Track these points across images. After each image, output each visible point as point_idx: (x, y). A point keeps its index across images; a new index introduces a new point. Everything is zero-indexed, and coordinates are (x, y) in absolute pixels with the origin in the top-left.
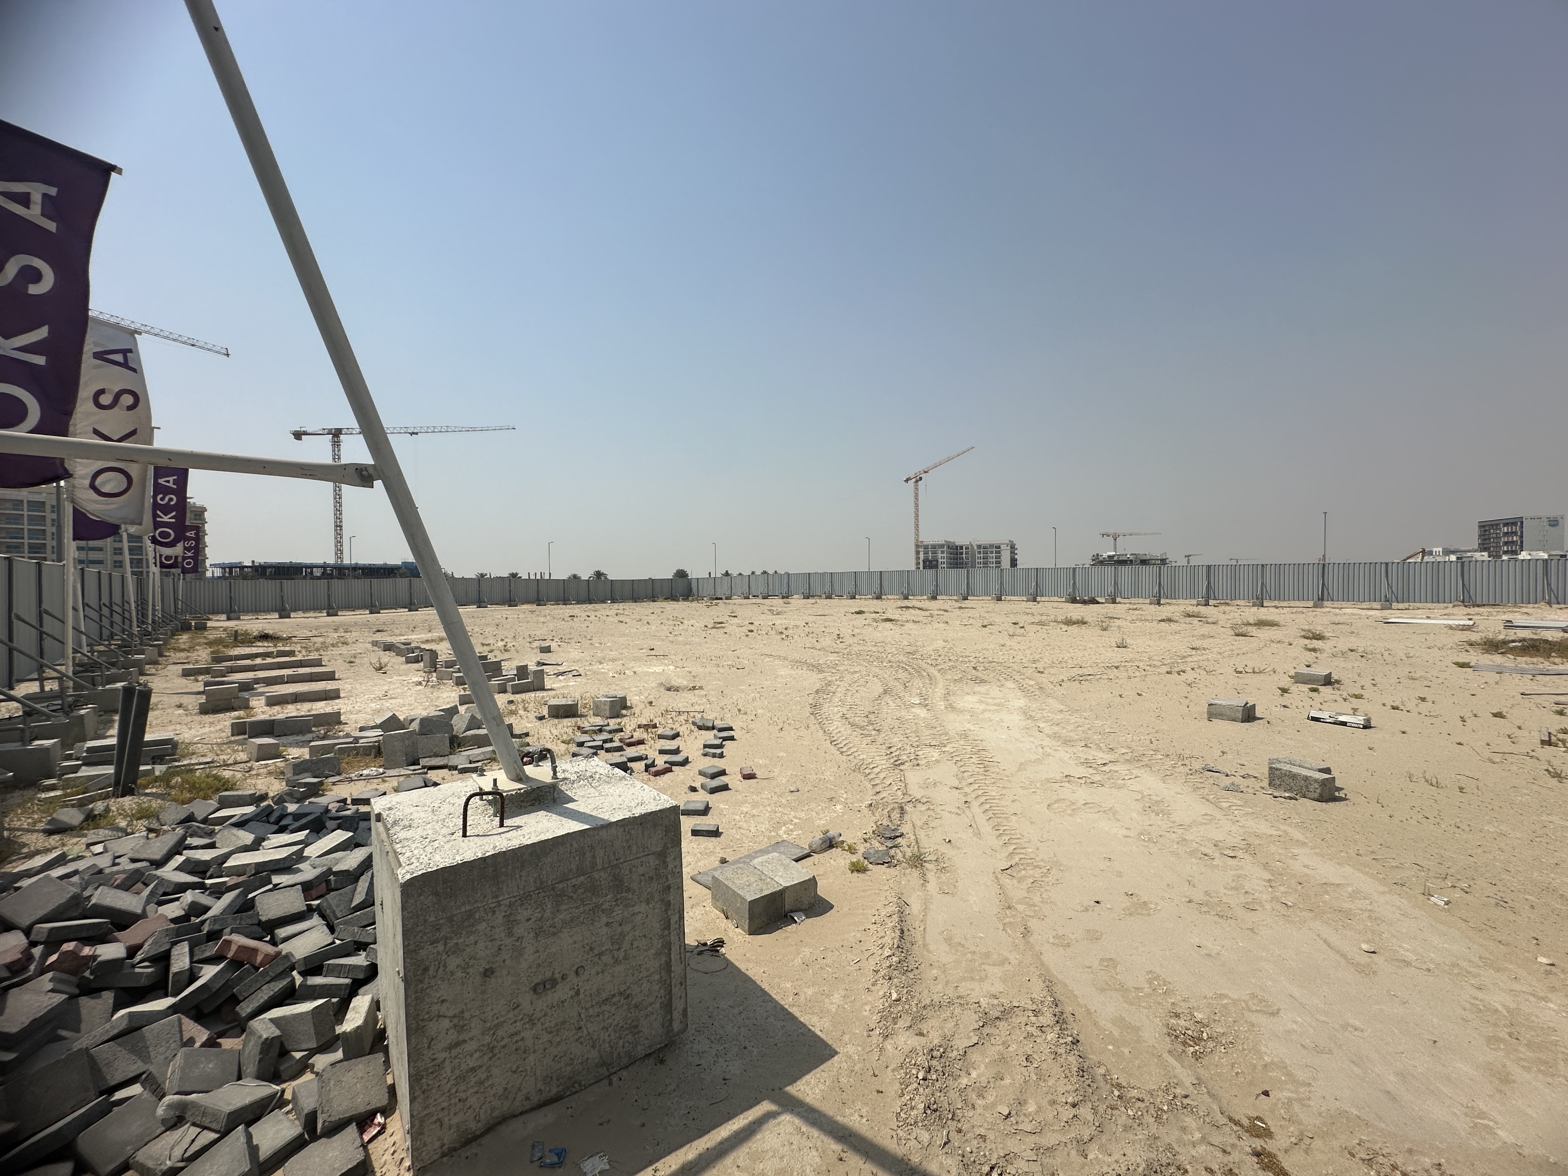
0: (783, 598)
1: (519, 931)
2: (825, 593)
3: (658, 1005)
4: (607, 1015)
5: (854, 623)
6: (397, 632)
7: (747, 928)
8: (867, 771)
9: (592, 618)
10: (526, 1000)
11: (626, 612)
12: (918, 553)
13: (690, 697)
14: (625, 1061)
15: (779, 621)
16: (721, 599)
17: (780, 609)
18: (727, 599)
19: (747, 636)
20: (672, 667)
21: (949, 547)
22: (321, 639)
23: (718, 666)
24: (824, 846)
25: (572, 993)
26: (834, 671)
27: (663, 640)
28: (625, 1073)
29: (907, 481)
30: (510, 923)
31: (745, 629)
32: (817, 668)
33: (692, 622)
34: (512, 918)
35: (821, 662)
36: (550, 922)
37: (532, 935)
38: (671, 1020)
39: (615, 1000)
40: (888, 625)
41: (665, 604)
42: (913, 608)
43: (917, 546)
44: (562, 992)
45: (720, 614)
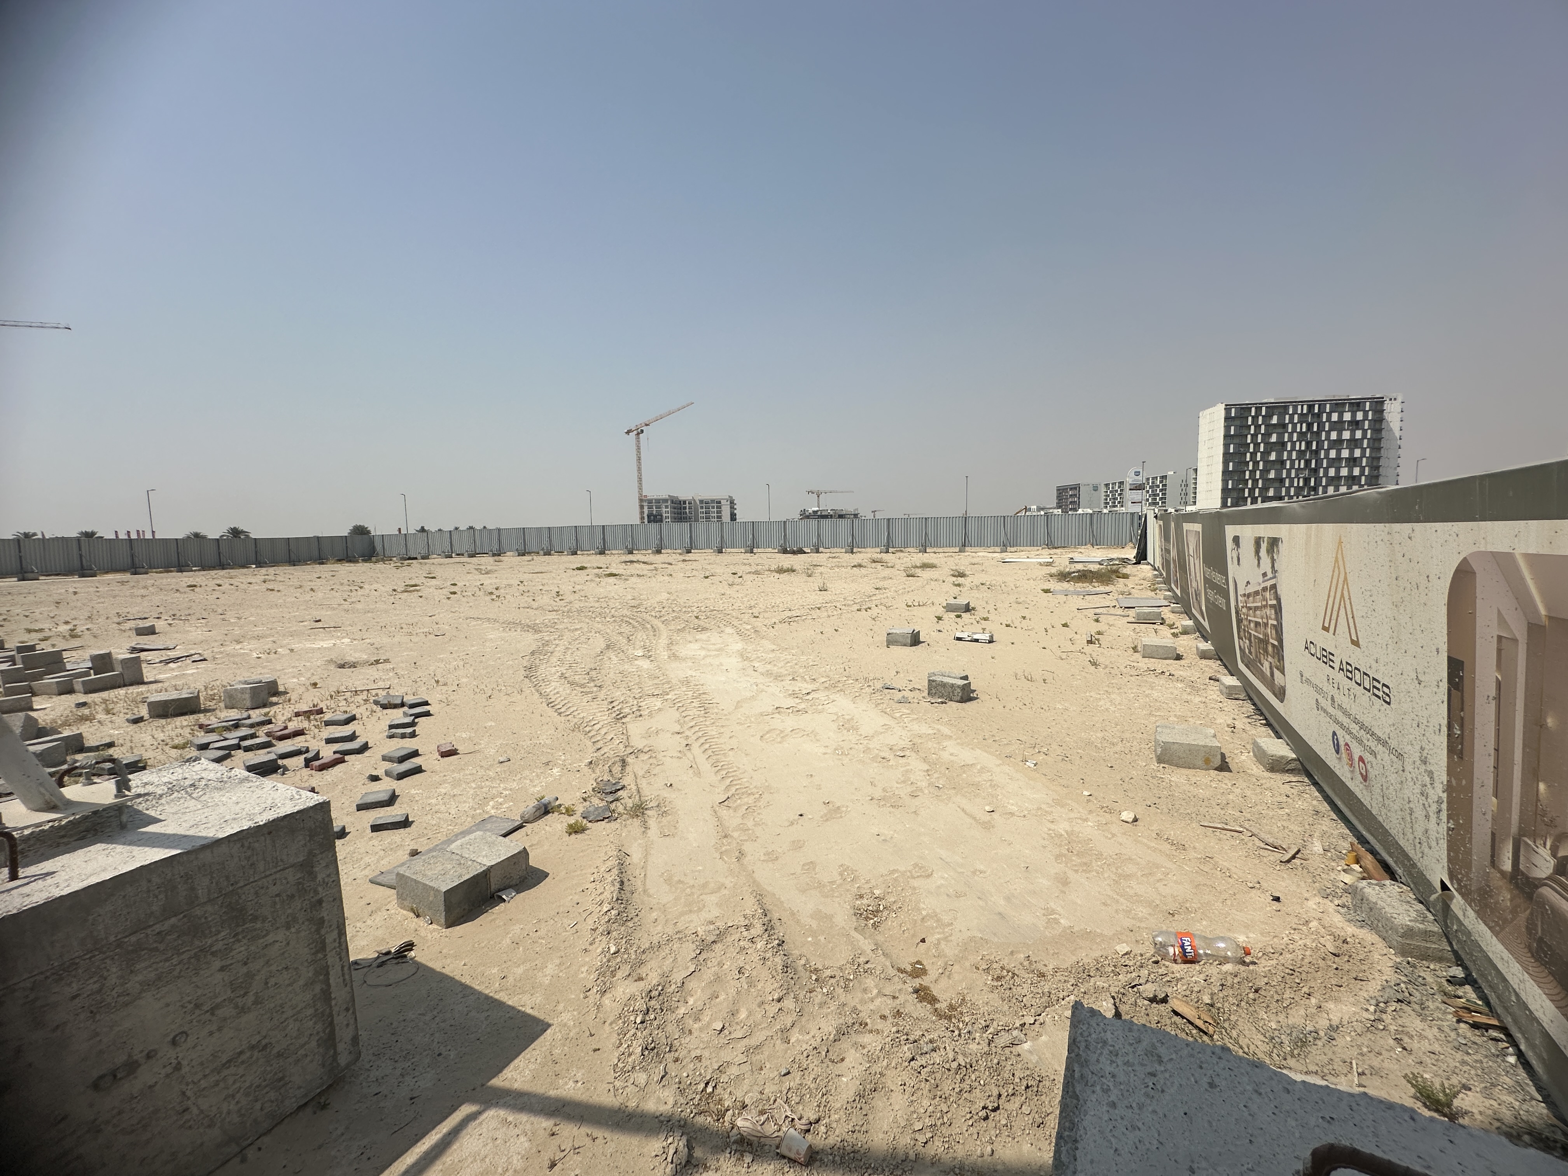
0: (494, 555)
2: (543, 549)
3: (313, 1044)
4: (231, 1079)
5: (575, 579)
7: (443, 921)
8: (587, 729)
9: (226, 586)
11: (279, 578)
12: (642, 507)
13: (372, 672)
14: (266, 1125)
15: (489, 582)
16: (416, 558)
17: (489, 568)
18: (423, 558)
19: (449, 598)
20: (346, 640)
21: (672, 502)
23: (410, 634)
24: (538, 814)
25: (168, 1070)
26: (552, 630)
27: (334, 609)
28: (266, 1140)
29: (628, 432)
31: (446, 592)
32: (534, 628)
33: (375, 586)
35: (537, 622)
36: (118, 990)
38: (335, 1055)
40: (612, 580)
41: (338, 567)
42: (638, 562)
43: (641, 500)
44: (149, 1074)
45: (413, 575)
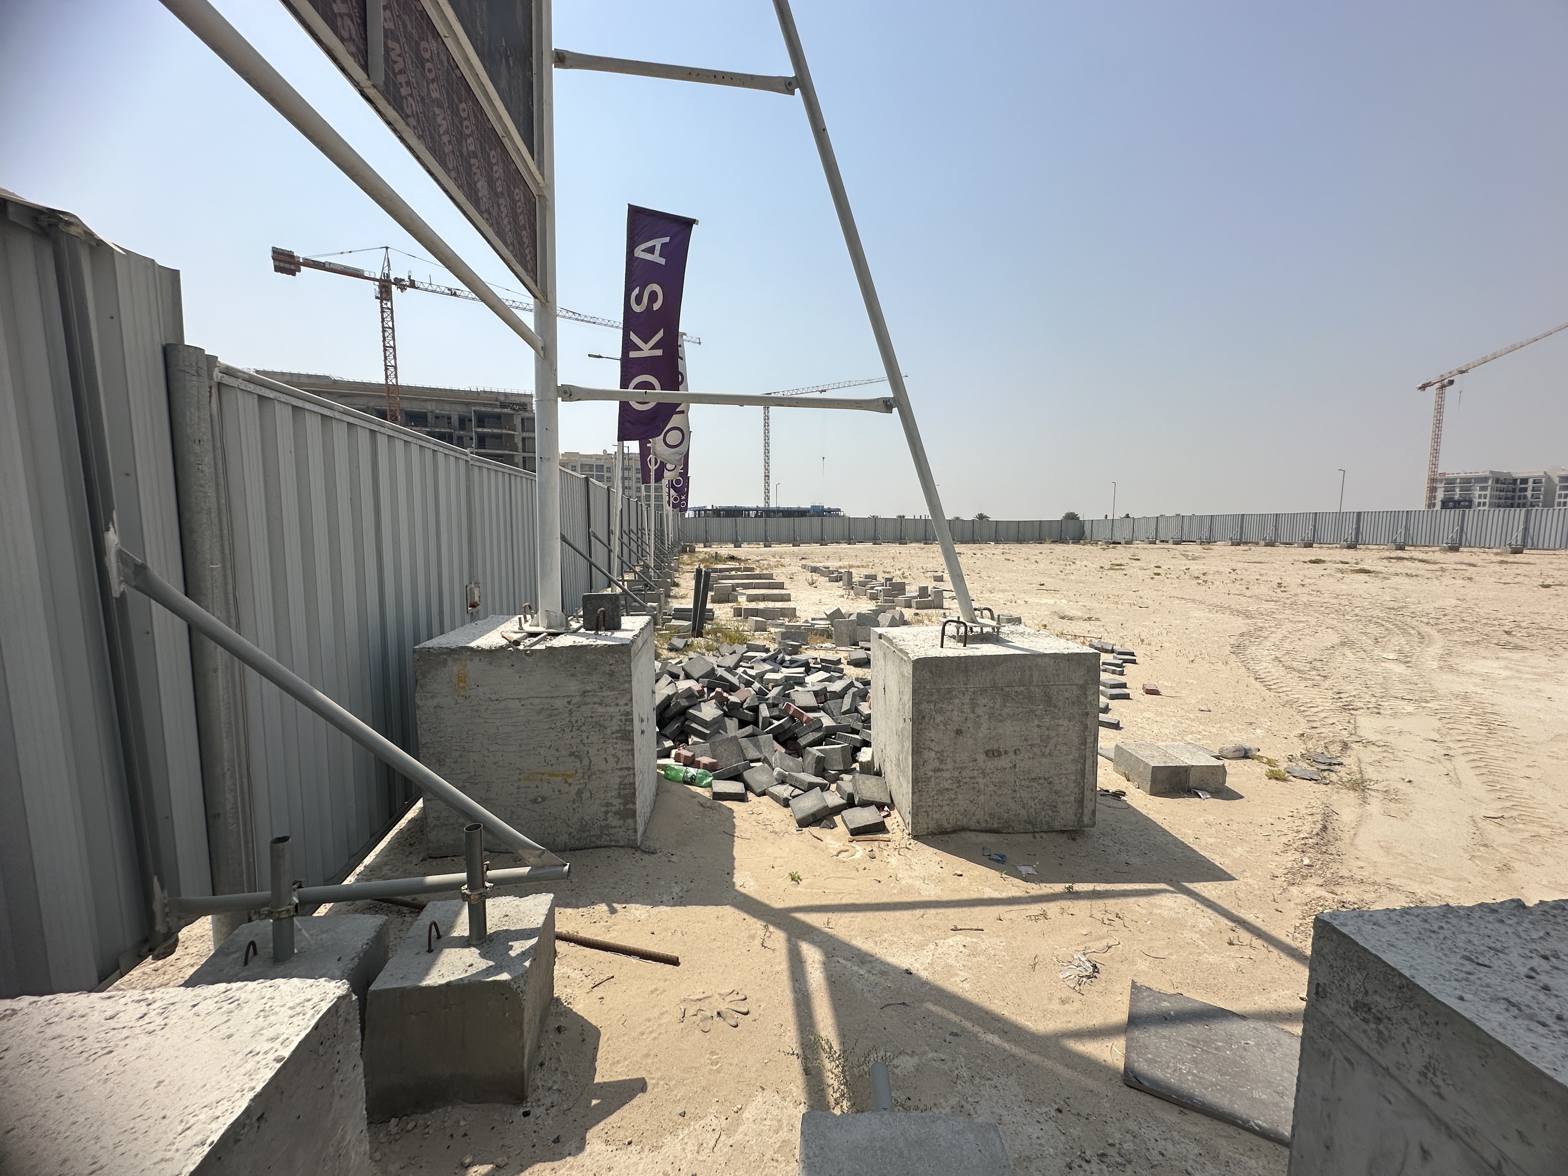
0: (1202, 543)
1: (979, 711)
2: (1265, 539)
3: (1072, 798)
4: (1034, 790)
6: (817, 560)
7: (1148, 788)
10: (981, 758)
11: (1012, 552)
12: (1433, 490)
13: (1087, 626)
14: (1045, 827)
15: (1196, 567)
16: (1120, 543)
17: (1197, 555)
19: (1152, 578)
20: (1064, 601)
21: (1497, 481)
22: (766, 562)
23: (1117, 603)
24: (1237, 754)
25: (1011, 765)
27: (1053, 578)
28: (1044, 835)
29: (1423, 387)
30: (974, 706)
31: (1150, 573)
32: (1248, 615)
33: (1085, 563)
34: (975, 701)
35: (1250, 608)
36: (999, 712)
37: (986, 717)
38: (1082, 814)
39: (1042, 781)
42: (1411, 559)
43: (1433, 480)
44: (1004, 762)
45: (1119, 557)
